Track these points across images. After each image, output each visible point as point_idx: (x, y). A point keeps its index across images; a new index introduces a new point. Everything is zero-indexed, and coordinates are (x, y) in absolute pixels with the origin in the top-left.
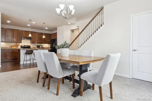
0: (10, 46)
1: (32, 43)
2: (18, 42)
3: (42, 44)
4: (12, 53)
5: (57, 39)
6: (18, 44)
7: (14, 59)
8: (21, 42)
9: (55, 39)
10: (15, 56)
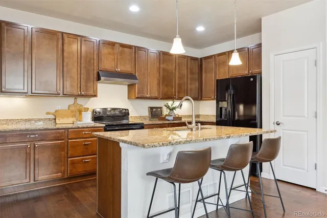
0: (48, 113)
1: (138, 98)
2: (82, 96)
3: (170, 103)
4: (61, 148)
5: (260, 73)
6: (80, 101)
7: (69, 178)
8: (95, 96)
9: (255, 77)
10: (73, 163)
